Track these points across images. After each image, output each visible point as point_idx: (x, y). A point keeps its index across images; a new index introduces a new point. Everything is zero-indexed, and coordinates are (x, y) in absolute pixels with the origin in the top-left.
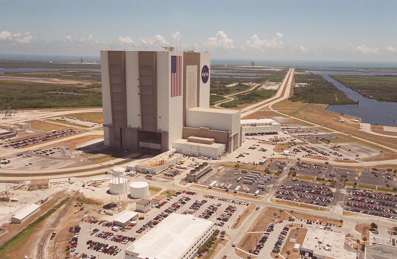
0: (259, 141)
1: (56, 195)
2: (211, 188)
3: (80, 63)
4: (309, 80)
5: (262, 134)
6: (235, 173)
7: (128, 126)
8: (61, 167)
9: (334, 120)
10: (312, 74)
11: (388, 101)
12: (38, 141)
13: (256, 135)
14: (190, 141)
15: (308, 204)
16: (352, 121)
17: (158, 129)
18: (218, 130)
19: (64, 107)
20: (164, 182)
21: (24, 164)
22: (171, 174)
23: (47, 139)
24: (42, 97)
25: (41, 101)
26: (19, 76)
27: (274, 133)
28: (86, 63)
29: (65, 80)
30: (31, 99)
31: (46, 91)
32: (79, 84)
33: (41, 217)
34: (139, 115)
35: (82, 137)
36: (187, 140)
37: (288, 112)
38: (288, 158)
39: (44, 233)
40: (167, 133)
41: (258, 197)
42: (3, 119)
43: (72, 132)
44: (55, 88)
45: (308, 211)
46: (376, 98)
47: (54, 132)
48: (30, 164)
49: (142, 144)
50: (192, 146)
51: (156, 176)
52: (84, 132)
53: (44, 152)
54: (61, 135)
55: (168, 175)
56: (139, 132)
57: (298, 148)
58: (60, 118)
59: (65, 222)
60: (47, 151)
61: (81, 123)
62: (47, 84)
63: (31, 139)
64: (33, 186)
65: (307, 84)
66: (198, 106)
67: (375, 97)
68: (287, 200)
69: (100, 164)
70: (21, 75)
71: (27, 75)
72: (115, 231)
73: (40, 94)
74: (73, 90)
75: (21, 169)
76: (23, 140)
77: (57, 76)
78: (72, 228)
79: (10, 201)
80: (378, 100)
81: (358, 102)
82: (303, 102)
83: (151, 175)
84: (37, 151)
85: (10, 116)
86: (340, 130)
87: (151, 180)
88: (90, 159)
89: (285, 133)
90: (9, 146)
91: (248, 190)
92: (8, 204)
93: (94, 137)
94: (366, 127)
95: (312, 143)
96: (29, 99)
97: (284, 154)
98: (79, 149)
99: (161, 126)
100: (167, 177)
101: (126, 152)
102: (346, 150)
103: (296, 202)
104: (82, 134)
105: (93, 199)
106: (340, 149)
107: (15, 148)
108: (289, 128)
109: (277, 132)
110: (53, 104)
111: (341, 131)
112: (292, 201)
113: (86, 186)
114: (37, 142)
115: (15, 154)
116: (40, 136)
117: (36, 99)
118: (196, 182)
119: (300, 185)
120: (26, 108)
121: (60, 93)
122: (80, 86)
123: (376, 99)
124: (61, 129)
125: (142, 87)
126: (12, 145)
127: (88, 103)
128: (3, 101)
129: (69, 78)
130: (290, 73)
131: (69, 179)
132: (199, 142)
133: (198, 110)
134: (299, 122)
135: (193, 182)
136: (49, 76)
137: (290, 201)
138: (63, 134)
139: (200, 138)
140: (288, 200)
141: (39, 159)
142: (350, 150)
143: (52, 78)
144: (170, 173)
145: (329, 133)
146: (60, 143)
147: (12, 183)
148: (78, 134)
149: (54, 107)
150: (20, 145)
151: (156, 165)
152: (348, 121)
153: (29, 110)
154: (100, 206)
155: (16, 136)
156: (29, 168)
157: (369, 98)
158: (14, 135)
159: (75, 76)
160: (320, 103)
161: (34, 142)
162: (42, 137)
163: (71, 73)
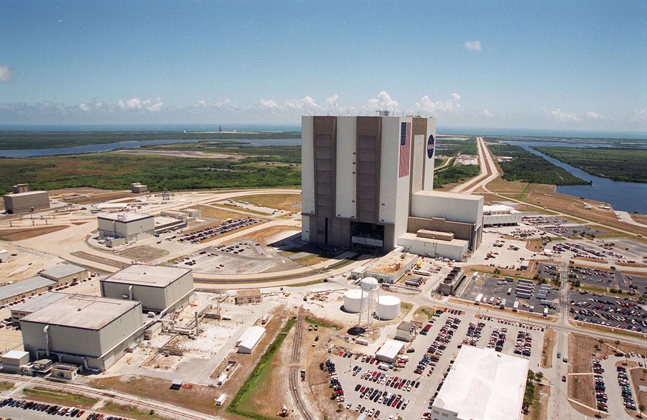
0: (502, 236)
1: (276, 313)
2: (478, 305)
3: (218, 132)
4: (511, 152)
5: (499, 225)
6: (499, 282)
7: (337, 215)
8: (262, 271)
9: (575, 205)
10: (509, 145)
11: (626, 181)
12: (216, 233)
13: (492, 227)
14: (420, 235)
15: (624, 330)
16: (601, 208)
17: (380, 220)
18: (456, 221)
19: (226, 187)
20: (410, 294)
21: (213, 265)
22: (416, 283)
23: (225, 230)
24: (194, 175)
25: (196, 180)
26: (157, 149)
27: (513, 224)
28: (225, 132)
29: (210, 153)
30: (183, 177)
31: (195, 167)
32: (230, 158)
33: (271, 345)
34: (353, 201)
35: (267, 228)
36: (416, 235)
37: (512, 195)
38: (554, 260)
39: (288, 371)
40: (392, 226)
41: (549, 318)
42: (162, 203)
43: (251, 222)
44: (204, 163)
45: (633, 342)
46: (610, 177)
47: (230, 222)
48: (221, 266)
49: (355, 239)
50: (425, 243)
51: (395, 285)
52: (267, 222)
53: (231, 249)
54: (240, 226)
55: (411, 285)
56: (352, 222)
57: (557, 245)
58: (228, 203)
59: (308, 355)
60: (233, 247)
61: (256, 208)
62: (192, 158)
63: (206, 230)
64: (243, 299)
65: (511, 158)
66: (423, 189)
67: (606, 175)
68: (591, 323)
69: (310, 266)
70: (159, 148)
71: (165, 148)
72: (384, 370)
73: (191, 171)
74: (227, 166)
75: (214, 273)
76: (198, 232)
77: (200, 149)
78: (323, 364)
79: (221, 318)
80: (613, 180)
81: (591, 182)
82: (522, 182)
83: (388, 284)
84: (221, 247)
85: (169, 199)
86: (594, 219)
87: (391, 291)
88: (294, 260)
89: (526, 224)
90: (185, 240)
91: (532, 307)
92: (220, 324)
93: (282, 229)
94: (625, 217)
95: (569, 238)
96: (181, 178)
97: (545, 255)
98: (273, 245)
99: (384, 216)
100: (409, 287)
101: (336, 250)
102: (623, 249)
103: (605, 326)
104: (265, 224)
105: (328, 319)
106: (613, 248)
107: (192, 242)
108: (527, 216)
109: (516, 224)
110: (212, 184)
111: (597, 222)
112: (600, 325)
113: (308, 300)
114: (215, 235)
115: (196, 252)
116: (215, 226)
117: (188, 178)
118: (453, 295)
119: (595, 301)
120: (182, 189)
121: (213, 169)
122: (232, 161)
123: (608, 178)
124: (236, 216)
125: (359, 163)
126: (188, 239)
127: (253, 182)
128: (153, 181)
129: (214, 151)
130: (481, 144)
131: (282, 289)
132: (434, 238)
133: (426, 195)
134: (534, 209)
135: (450, 296)
136: (189, 149)
137: (595, 324)
138: (242, 224)
139: (433, 232)
140: (593, 323)
141: (227, 259)
142: (627, 249)
143: (195, 151)
144: (414, 282)
145: (583, 225)
146: (244, 236)
147: (211, 292)
148: (259, 224)
149: (214, 188)
150: (197, 239)
151: (391, 270)
152: (596, 208)
153: (186, 191)
154: (342, 331)
155: (186, 226)
156: (222, 271)
157: (600, 177)
158: (185, 226)
159: (220, 148)
160: (544, 183)
161: (211, 235)
162: (218, 228)
163: (214, 144)
